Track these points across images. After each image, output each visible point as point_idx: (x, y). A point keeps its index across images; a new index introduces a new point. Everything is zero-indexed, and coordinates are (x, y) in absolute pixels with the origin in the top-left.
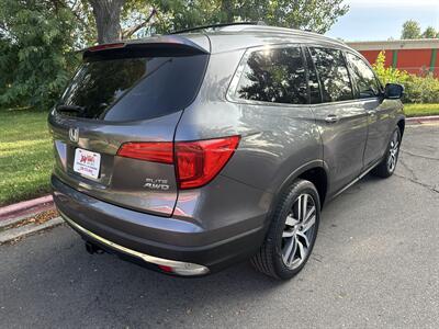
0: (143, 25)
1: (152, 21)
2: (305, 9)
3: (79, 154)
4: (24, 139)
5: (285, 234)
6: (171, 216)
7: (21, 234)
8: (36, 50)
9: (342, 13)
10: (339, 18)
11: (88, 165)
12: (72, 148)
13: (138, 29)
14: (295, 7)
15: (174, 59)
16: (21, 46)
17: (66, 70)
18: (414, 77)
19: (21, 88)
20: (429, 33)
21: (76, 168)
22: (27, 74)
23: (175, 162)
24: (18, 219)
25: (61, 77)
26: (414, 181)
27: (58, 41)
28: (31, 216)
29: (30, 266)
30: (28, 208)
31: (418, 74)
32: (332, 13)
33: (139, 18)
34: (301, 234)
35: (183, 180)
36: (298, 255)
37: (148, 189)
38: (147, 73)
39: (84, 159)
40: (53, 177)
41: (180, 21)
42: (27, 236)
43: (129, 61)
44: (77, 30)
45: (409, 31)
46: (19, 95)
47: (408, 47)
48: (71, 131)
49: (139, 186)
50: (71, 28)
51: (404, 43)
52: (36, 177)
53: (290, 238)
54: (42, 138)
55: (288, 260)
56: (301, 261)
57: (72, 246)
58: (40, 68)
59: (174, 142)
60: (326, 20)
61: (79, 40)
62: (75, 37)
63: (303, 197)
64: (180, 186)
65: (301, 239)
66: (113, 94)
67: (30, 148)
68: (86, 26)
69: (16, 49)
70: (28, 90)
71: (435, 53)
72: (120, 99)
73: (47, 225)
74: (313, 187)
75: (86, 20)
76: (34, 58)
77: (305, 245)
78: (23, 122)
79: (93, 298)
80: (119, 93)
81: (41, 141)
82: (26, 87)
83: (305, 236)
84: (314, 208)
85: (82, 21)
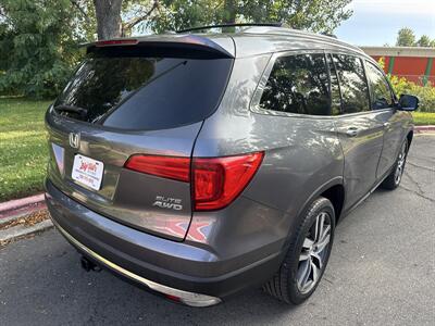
0: (144, 18)
1: (153, 14)
2: (308, 12)
3: (78, 161)
4: (16, 130)
5: (302, 258)
6: (183, 241)
7: (9, 237)
8: (32, 38)
9: (345, 17)
10: (342, 22)
11: (88, 174)
12: (71, 154)
13: (139, 21)
14: (299, 9)
15: (189, 61)
16: (18, 32)
17: (62, 60)
18: (413, 85)
19: (16, 77)
20: (423, 42)
21: (75, 175)
22: (22, 62)
23: (192, 180)
24: (7, 219)
25: (58, 67)
26: (421, 194)
27: (54, 30)
28: (21, 216)
29: (17, 276)
30: (18, 208)
31: (416, 82)
32: (335, 16)
33: (140, 11)
34: (316, 255)
35: (200, 201)
36: (311, 277)
37: (157, 208)
38: (156, 74)
39: (84, 167)
40: (48, 181)
41: (182, 16)
42: (16, 239)
43: (135, 60)
44: (76, 19)
45: (404, 38)
46: (13, 83)
47: (403, 54)
48: (71, 136)
49: (147, 204)
50: (70, 17)
51: (401, 50)
52: (28, 173)
53: (305, 261)
54: (36, 129)
55: (302, 285)
56: (314, 283)
57: (65, 253)
58: (37, 57)
59: (192, 157)
60: (329, 23)
61: (77, 30)
62: (74, 27)
63: (320, 217)
64: (195, 208)
65: (315, 260)
66: (118, 94)
67: (22, 140)
68: (86, 16)
69: (11, 35)
70: (23, 78)
71: (431, 61)
72: (125, 100)
73: (39, 227)
74: (331, 205)
75: (86, 10)
76: (30, 46)
77: (318, 266)
78: (16, 111)
79: (86, 319)
80: (124, 94)
81: (34, 133)
82: (21, 74)
83: (319, 258)
84: (329, 227)
85: (82, 10)
